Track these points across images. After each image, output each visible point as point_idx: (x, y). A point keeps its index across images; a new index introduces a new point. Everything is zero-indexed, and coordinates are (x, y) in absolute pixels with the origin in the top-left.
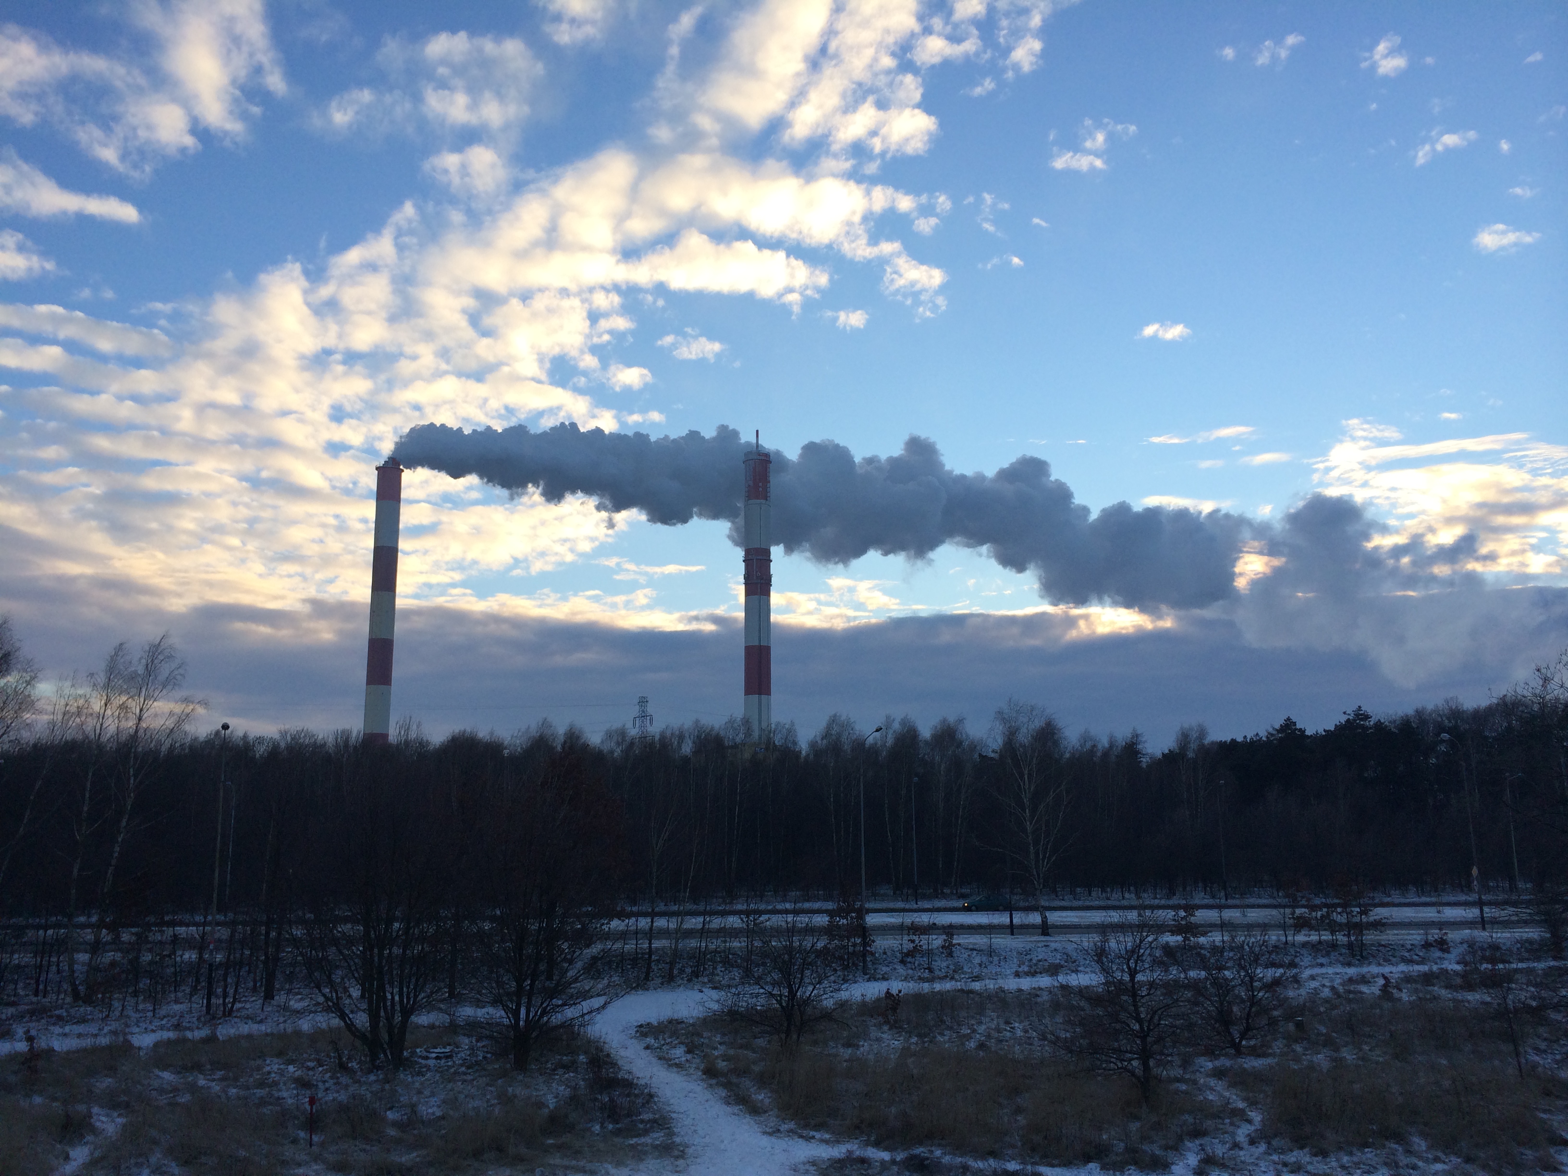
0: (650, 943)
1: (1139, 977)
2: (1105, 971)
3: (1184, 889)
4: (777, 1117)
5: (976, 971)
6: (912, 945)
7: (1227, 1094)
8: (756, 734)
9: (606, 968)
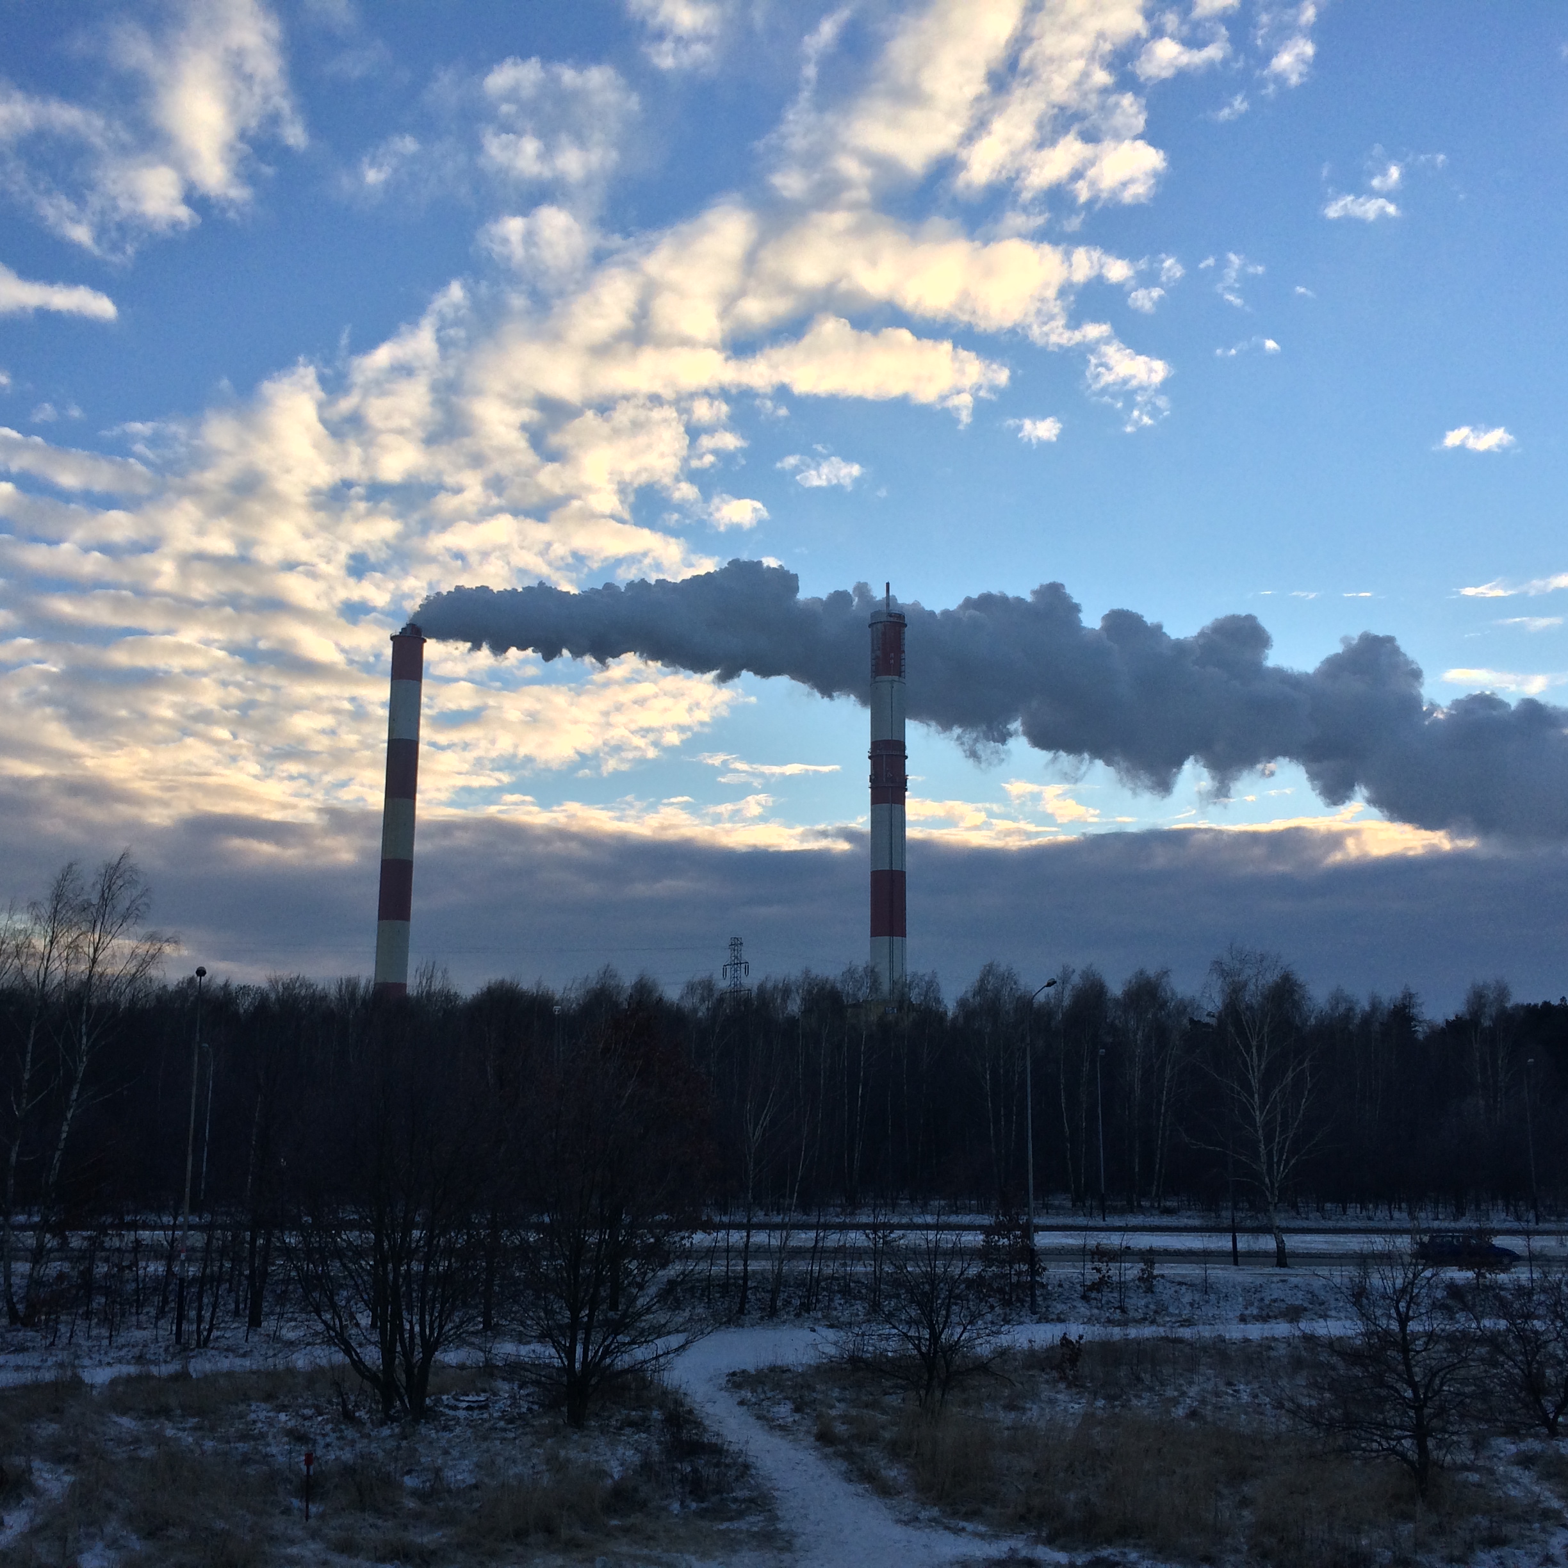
0: (745, 1265)
1: (1413, 1326)
2: (1365, 1316)
3: (1478, 1207)
4: (915, 1500)
5: (1186, 1313)
6: (1097, 1276)
7: (1537, 1489)
8: (886, 987)
9: (688, 1296)
